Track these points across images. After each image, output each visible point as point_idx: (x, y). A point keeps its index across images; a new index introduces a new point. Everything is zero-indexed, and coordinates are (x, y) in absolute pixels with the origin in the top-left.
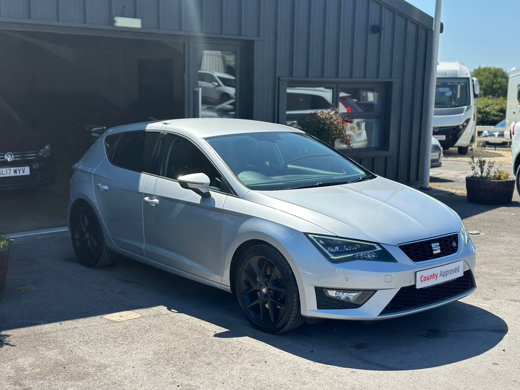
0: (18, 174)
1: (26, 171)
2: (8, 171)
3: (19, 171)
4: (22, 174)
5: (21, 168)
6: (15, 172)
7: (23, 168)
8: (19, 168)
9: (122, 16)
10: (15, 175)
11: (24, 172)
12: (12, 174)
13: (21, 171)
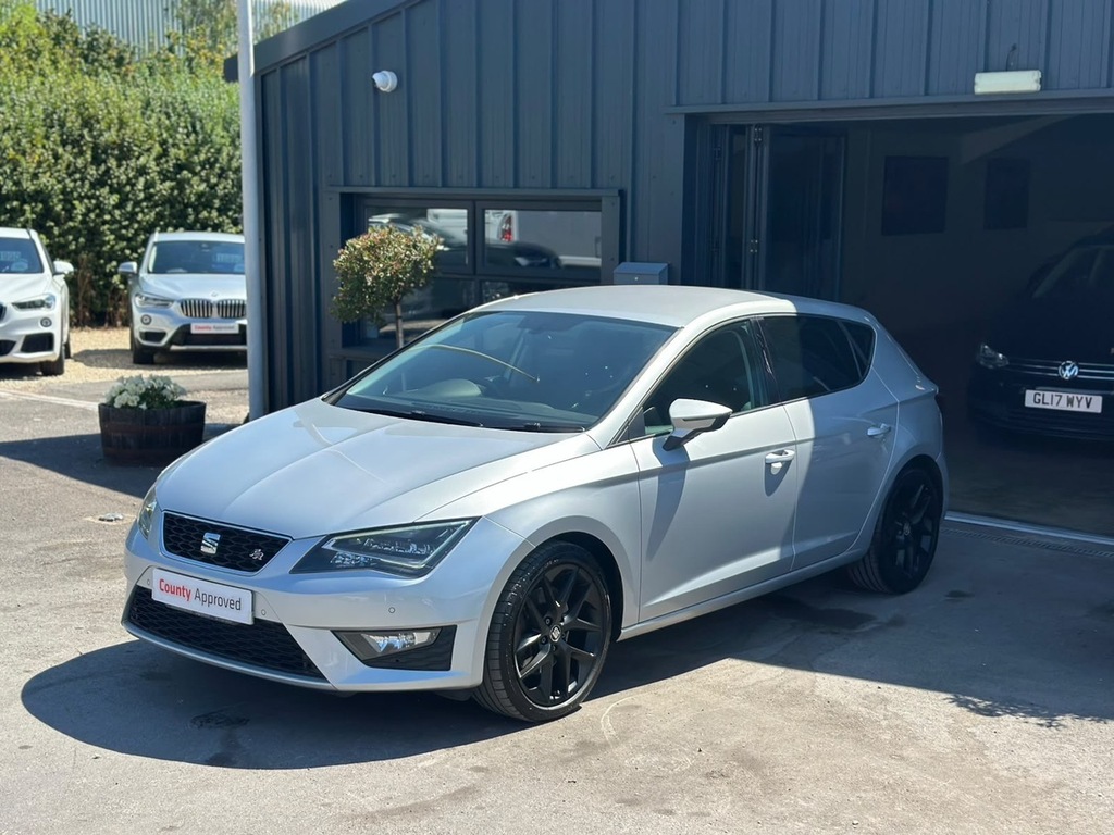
0: (1075, 408)
1: (1097, 405)
2: (1056, 399)
3: (1079, 402)
4: (1083, 408)
5: (1084, 396)
6: (1070, 402)
7: (1089, 397)
8: (1080, 396)
9: (986, 70)
10: (1070, 408)
11: (1088, 405)
12: (1063, 406)
13: (1084, 403)
